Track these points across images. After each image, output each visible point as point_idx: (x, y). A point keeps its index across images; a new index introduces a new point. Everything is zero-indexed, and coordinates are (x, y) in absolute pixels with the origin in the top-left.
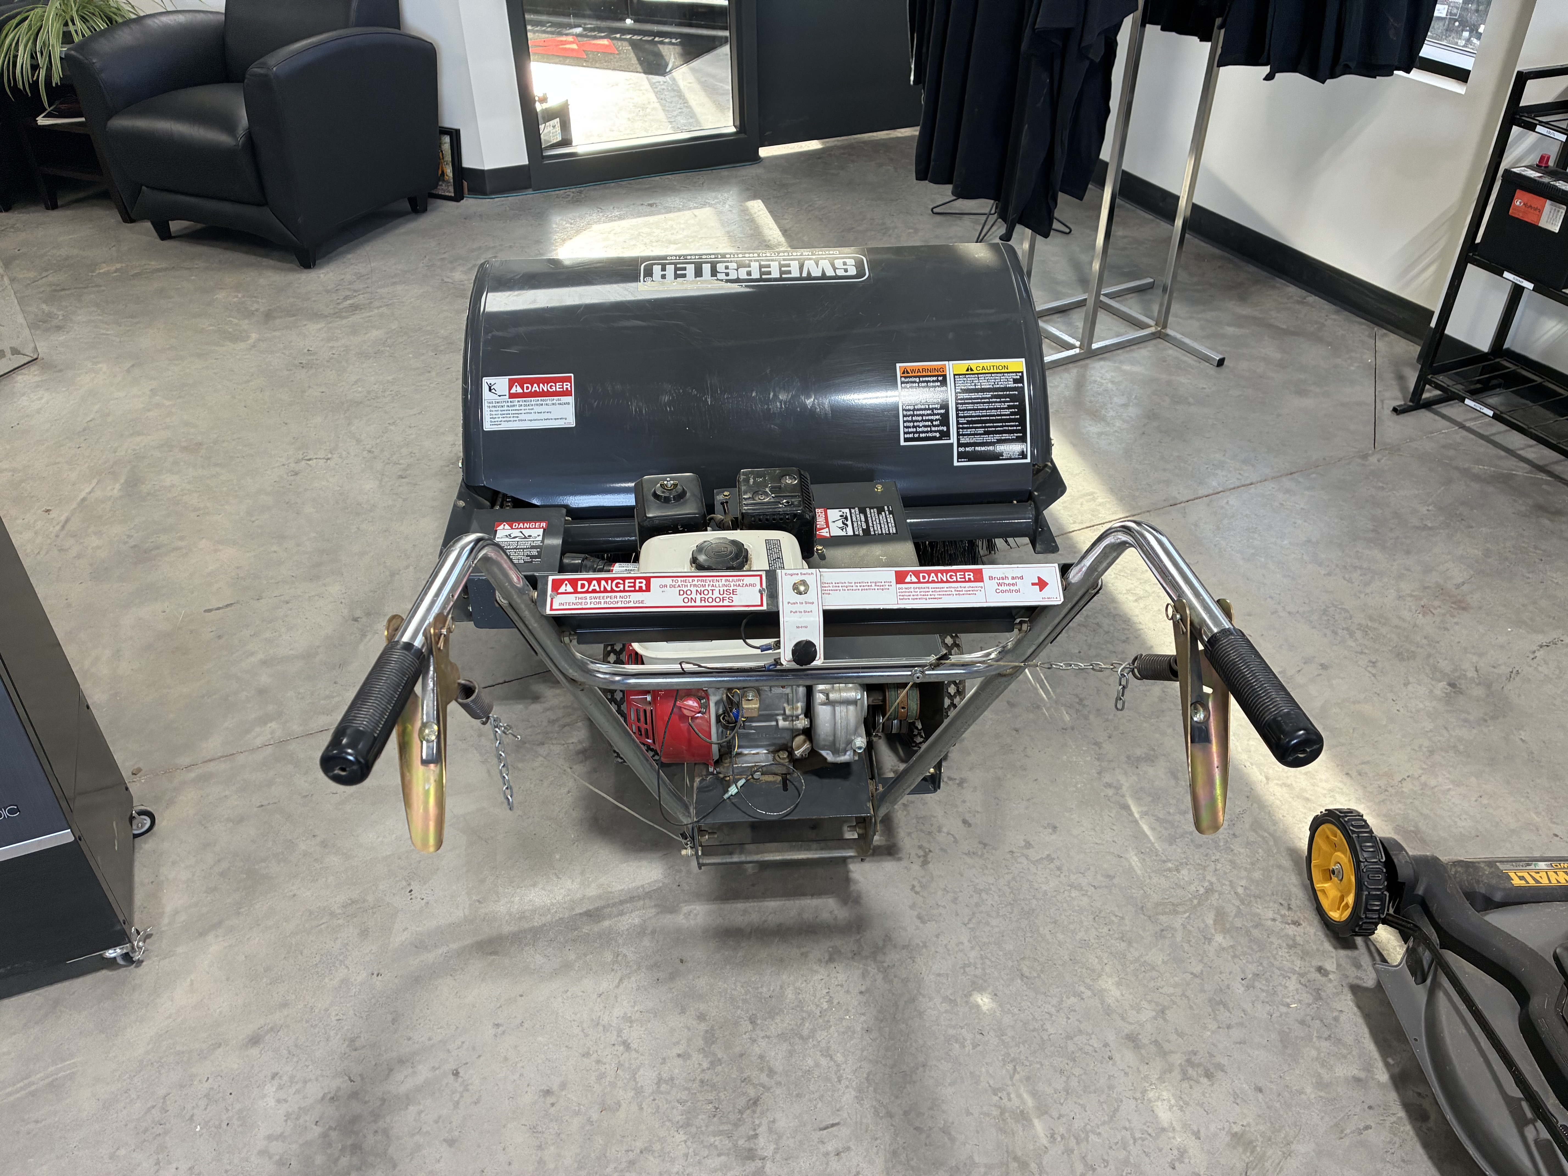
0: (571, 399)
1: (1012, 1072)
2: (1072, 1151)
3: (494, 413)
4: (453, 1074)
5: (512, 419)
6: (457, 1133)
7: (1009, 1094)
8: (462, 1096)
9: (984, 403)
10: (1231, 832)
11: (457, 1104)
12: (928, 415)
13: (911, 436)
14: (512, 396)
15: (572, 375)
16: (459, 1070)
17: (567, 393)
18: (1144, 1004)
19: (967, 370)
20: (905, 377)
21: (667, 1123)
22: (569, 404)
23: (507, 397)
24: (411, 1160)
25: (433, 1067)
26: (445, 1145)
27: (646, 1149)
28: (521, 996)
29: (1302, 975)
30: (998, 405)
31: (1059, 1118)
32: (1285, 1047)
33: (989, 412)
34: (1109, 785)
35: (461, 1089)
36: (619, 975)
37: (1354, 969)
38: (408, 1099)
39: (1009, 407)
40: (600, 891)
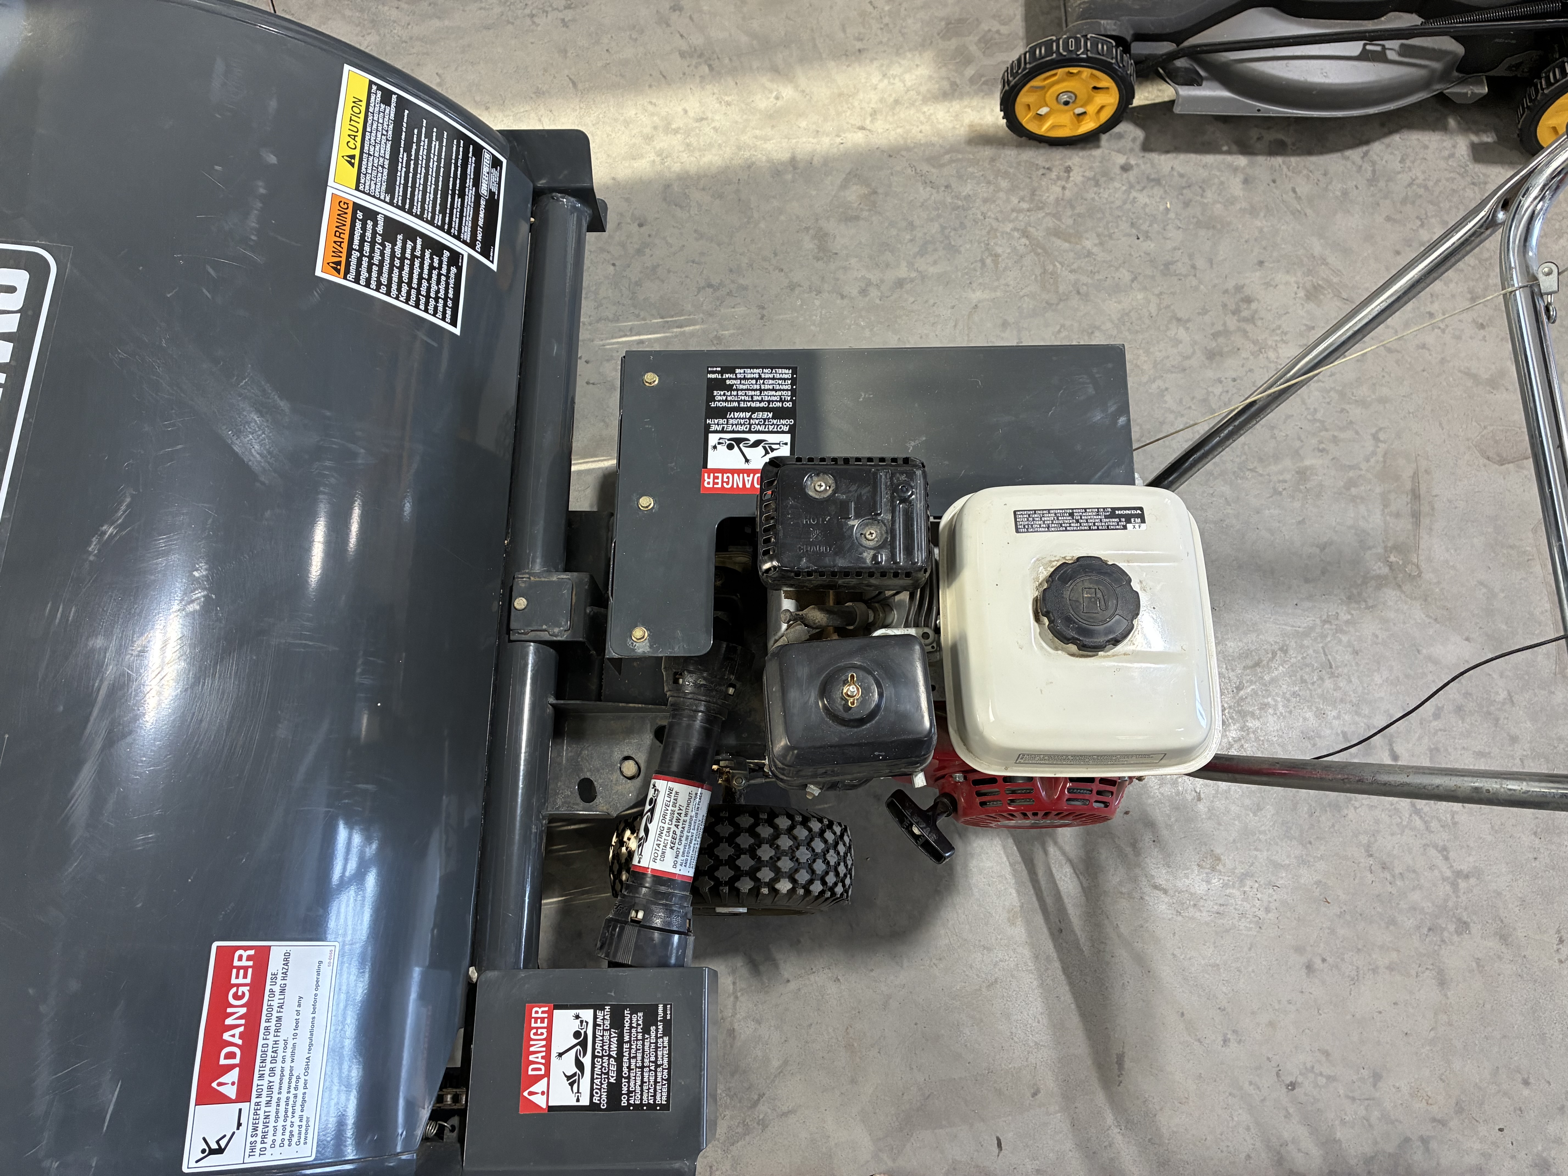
0: (278, 950)
1: (1254, 474)
2: (1334, 437)
3: (279, 1138)
4: (1293, 1089)
5: (300, 1093)
6: (1365, 1073)
7: (1279, 481)
8: (1321, 1074)
9: (416, 169)
10: (943, 189)
11: (1331, 1079)
12: (421, 267)
13: (449, 312)
14: (244, 1094)
15: (215, 945)
16: (1288, 1082)
17: (261, 959)
18: (1171, 333)
19: (352, 165)
20: (347, 271)
21: (1336, 828)
22: (287, 956)
23: (244, 1106)
24: (1401, 1122)
25: (1286, 1117)
26: (1380, 1084)
27: (1367, 851)
28: (1183, 1014)
29: (1131, 187)
30: (423, 152)
31: (1302, 441)
32: (1214, 227)
33: (432, 172)
34: (864, 292)
35: (1311, 1076)
36: (1148, 890)
37: (1123, 141)
38: (1329, 1143)
39: (429, 136)
40: (1019, 922)
